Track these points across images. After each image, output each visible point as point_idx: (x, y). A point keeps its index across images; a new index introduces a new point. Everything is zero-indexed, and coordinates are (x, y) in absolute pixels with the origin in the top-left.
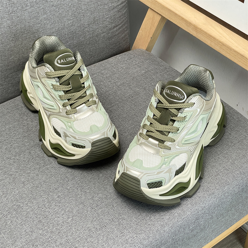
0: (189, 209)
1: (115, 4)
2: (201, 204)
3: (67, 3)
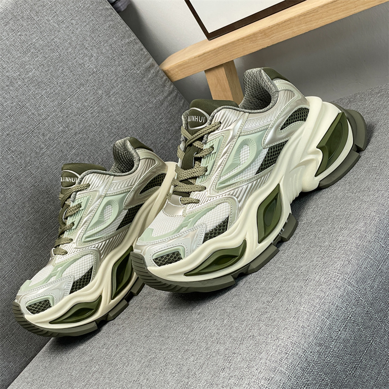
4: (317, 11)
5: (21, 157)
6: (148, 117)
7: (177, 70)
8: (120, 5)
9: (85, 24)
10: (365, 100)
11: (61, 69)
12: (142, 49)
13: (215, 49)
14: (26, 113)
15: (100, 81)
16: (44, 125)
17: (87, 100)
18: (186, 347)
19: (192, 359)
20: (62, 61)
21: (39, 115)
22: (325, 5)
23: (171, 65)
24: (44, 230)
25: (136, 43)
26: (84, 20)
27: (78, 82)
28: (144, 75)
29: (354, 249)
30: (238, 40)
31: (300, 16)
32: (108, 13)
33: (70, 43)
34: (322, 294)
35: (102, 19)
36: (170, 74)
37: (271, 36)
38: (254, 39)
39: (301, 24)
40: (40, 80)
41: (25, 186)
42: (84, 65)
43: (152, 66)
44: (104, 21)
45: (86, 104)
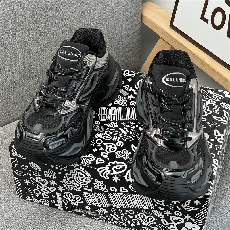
1: (130, 33)
6: (117, 41)
15: (108, 11)
21: (65, 16)
27: (97, 6)
45: (92, 21)
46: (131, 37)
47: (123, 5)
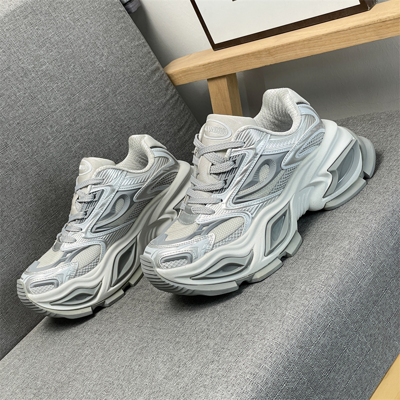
0: (372, 221)
2: (386, 208)
3: (99, 119)
4: (321, 39)
5: (29, 146)
6: (150, 118)
7: (181, 75)
8: (131, 6)
9: (99, 24)
10: (357, 126)
11: (73, 65)
12: (149, 53)
13: (220, 61)
14: (36, 104)
15: (109, 79)
16: (53, 117)
17: (95, 96)
18: (177, 339)
19: (183, 350)
20: (74, 57)
21: (49, 107)
22: (329, 34)
23: (176, 70)
24: (44, 217)
25: (145, 46)
26: (98, 20)
27: (88, 79)
28: (149, 78)
29: (338, 264)
30: (243, 55)
31: (304, 41)
32: (121, 15)
33: (83, 41)
34: (307, 303)
35: (115, 20)
36: (173, 79)
37: (275, 56)
38: (258, 56)
39: (304, 48)
40: (52, 74)
41: (30, 173)
42: (95, 63)
43: (157, 69)
44: (117, 23)
45: (93, 100)
46: (168, 107)
47: (126, 63)
